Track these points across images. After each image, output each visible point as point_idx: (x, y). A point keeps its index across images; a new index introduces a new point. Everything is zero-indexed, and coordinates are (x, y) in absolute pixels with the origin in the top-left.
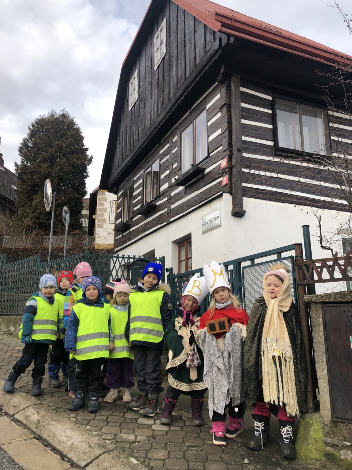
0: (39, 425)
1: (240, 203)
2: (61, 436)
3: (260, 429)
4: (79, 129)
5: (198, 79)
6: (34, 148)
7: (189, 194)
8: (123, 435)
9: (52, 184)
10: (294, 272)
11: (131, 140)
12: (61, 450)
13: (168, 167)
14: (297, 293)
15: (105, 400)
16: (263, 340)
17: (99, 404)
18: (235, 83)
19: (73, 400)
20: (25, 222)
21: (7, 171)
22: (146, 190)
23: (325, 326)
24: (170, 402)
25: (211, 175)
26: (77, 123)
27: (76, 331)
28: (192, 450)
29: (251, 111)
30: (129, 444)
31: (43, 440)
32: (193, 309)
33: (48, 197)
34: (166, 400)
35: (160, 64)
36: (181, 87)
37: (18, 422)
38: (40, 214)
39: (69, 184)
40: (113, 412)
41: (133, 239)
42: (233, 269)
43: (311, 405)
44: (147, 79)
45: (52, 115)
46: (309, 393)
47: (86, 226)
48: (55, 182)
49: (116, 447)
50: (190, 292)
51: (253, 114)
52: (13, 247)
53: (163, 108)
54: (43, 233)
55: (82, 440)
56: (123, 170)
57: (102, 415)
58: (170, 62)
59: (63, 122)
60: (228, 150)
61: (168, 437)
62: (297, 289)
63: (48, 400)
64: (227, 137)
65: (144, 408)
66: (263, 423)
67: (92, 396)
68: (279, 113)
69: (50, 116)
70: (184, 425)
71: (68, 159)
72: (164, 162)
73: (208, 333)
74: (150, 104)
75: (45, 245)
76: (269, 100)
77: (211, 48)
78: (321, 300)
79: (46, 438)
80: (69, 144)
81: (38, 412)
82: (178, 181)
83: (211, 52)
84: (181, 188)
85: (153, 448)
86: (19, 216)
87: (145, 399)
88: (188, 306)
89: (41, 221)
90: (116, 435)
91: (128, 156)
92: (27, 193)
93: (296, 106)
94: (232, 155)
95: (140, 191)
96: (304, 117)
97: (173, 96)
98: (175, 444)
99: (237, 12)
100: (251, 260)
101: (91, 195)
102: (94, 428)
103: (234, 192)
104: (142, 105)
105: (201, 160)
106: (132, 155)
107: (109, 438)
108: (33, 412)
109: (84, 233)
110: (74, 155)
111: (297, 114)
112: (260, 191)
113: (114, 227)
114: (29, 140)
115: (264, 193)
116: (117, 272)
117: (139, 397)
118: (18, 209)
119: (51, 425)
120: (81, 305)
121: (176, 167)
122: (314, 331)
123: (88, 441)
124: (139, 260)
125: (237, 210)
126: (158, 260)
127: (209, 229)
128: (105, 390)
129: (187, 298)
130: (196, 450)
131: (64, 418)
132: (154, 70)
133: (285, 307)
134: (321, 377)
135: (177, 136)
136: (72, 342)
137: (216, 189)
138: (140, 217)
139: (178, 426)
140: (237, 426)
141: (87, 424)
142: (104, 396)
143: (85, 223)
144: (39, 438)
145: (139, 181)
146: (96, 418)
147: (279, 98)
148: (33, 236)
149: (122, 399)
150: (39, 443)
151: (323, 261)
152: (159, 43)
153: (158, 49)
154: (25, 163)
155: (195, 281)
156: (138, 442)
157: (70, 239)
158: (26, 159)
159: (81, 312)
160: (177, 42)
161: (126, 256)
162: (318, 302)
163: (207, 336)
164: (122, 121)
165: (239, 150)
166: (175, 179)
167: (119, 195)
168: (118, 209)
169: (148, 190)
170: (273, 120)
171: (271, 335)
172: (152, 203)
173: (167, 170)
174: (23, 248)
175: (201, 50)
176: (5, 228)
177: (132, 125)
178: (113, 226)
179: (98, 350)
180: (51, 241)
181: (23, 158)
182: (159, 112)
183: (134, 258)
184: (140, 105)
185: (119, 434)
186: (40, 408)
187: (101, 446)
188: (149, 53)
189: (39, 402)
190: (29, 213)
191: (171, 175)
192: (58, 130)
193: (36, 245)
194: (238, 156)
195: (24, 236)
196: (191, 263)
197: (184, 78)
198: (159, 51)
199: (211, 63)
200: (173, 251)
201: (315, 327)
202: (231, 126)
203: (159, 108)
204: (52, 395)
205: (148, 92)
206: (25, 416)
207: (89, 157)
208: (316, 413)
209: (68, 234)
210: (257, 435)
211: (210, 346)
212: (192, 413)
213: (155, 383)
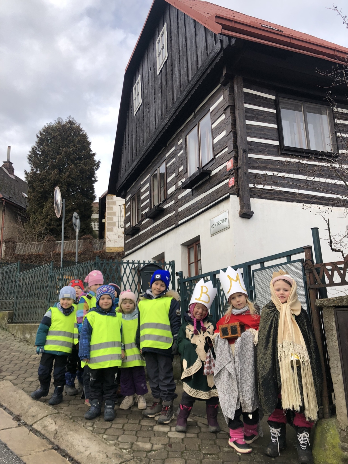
0: (57, 435)
1: (248, 205)
2: (79, 446)
3: (276, 436)
4: (86, 134)
5: (200, 82)
6: (43, 156)
7: (196, 196)
8: (139, 443)
9: (61, 190)
10: (305, 275)
11: (136, 145)
12: (79, 461)
13: (175, 170)
14: (309, 298)
15: (121, 407)
16: (279, 345)
17: (115, 411)
18: (237, 84)
19: (89, 408)
20: (37, 228)
21: (18, 180)
22: (153, 192)
23: (338, 330)
24: (185, 409)
25: (218, 177)
26: (83, 129)
27: (90, 340)
28: (208, 458)
29: (255, 111)
30: (145, 453)
31: (61, 450)
33: (58, 204)
34: (181, 407)
35: (162, 68)
36: (184, 90)
37: (36, 432)
38: (51, 220)
39: (78, 189)
40: (129, 420)
41: (143, 242)
43: (327, 410)
44: (150, 84)
45: (59, 123)
46: (324, 399)
47: (96, 229)
48: (64, 188)
49: (133, 456)
51: (257, 114)
52: (27, 254)
53: (167, 112)
54: (55, 239)
55: (100, 450)
56: (130, 175)
57: (118, 423)
58: (172, 66)
59: (70, 128)
60: (234, 152)
61: (184, 445)
62: (308, 293)
63: (64, 408)
64: (232, 138)
65: (160, 415)
66: (279, 429)
67: (108, 404)
68: (283, 112)
69: (57, 124)
70: (199, 431)
71: (76, 164)
72: (170, 166)
73: (221, 337)
74: (154, 108)
75: (58, 251)
76: (273, 100)
77: (212, 51)
78: (333, 304)
79: (64, 448)
80: (76, 150)
81: (55, 422)
82: (184, 184)
83: (213, 54)
84: (188, 191)
85: (169, 456)
86: (31, 223)
87: (159, 405)
88: (198, 313)
89: (52, 227)
90: (132, 444)
91: (134, 160)
92: (38, 200)
93: (300, 104)
94: (238, 156)
95: (148, 195)
96: (308, 114)
97: (177, 100)
98: (191, 452)
99: (237, 12)
100: (260, 263)
101: (100, 199)
102: (111, 438)
103: (241, 193)
104: (146, 110)
105: (207, 162)
106: (138, 159)
107: (125, 447)
108: (51, 422)
109: (95, 237)
110: (82, 161)
111: (302, 111)
112: (267, 191)
113: (124, 231)
114: (38, 148)
115: (272, 193)
116: (128, 278)
117: (154, 404)
118: (29, 216)
119: (68, 435)
120: (94, 313)
121: (182, 170)
122: (327, 335)
123: (105, 451)
124: (150, 265)
125: (244, 211)
126: (168, 264)
127: (217, 230)
128: (121, 398)
129: (196, 306)
130: (213, 458)
131: (81, 427)
132: (157, 74)
133: (297, 310)
134: (336, 382)
135: (182, 139)
136: (86, 351)
137: (223, 191)
138: (149, 220)
139: (193, 433)
140: (253, 432)
141: (104, 433)
142: (120, 403)
143: (95, 226)
144: (57, 448)
145: (146, 185)
146: (112, 427)
147: (282, 97)
148: (45, 242)
149: (137, 405)
150: (58, 453)
151: (334, 264)
152: (161, 47)
153: (160, 53)
154: (35, 170)
155: (202, 287)
156: (155, 451)
157: (81, 243)
158: (36, 167)
159: (94, 321)
160: (179, 46)
161: (136, 261)
162: (331, 306)
163: (219, 340)
164: (127, 126)
165: (245, 151)
166: (182, 182)
167: (127, 199)
168: (126, 213)
169: (156, 192)
170: (277, 119)
171: (287, 339)
172: (160, 207)
173: (173, 173)
174: (36, 254)
175: (203, 53)
176: (18, 235)
177: (137, 130)
178: (123, 230)
179: (111, 359)
180: (63, 246)
181: (32, 166)
182: (163, 116)
183: (144, 263)
184: (144, 110)
185: (135, 443)
186: (57, 417)
187: (118, 456)
188: (152, 58)
189: (56, 411)
190: (40, 219)
191: (178, 178)
192: (65, 137)
193: (48, 251)
194: (243, 157)
195: (37, 242)
196: (201, 265)
197: (186, 82)
198: (161, 56)
199: (213, 66)
200: (182, 253)
201: (328, 332)
202: (236, 127)
203: (163, 112)
204: (68, 403)
205: (152, 96)
206: (43, 426)
207: (97, 162)
208: (332, 419)
209: (79, 239)
210: (274, 442)
211: (222, 351)
212: (208, 419)
213: (169, 390)
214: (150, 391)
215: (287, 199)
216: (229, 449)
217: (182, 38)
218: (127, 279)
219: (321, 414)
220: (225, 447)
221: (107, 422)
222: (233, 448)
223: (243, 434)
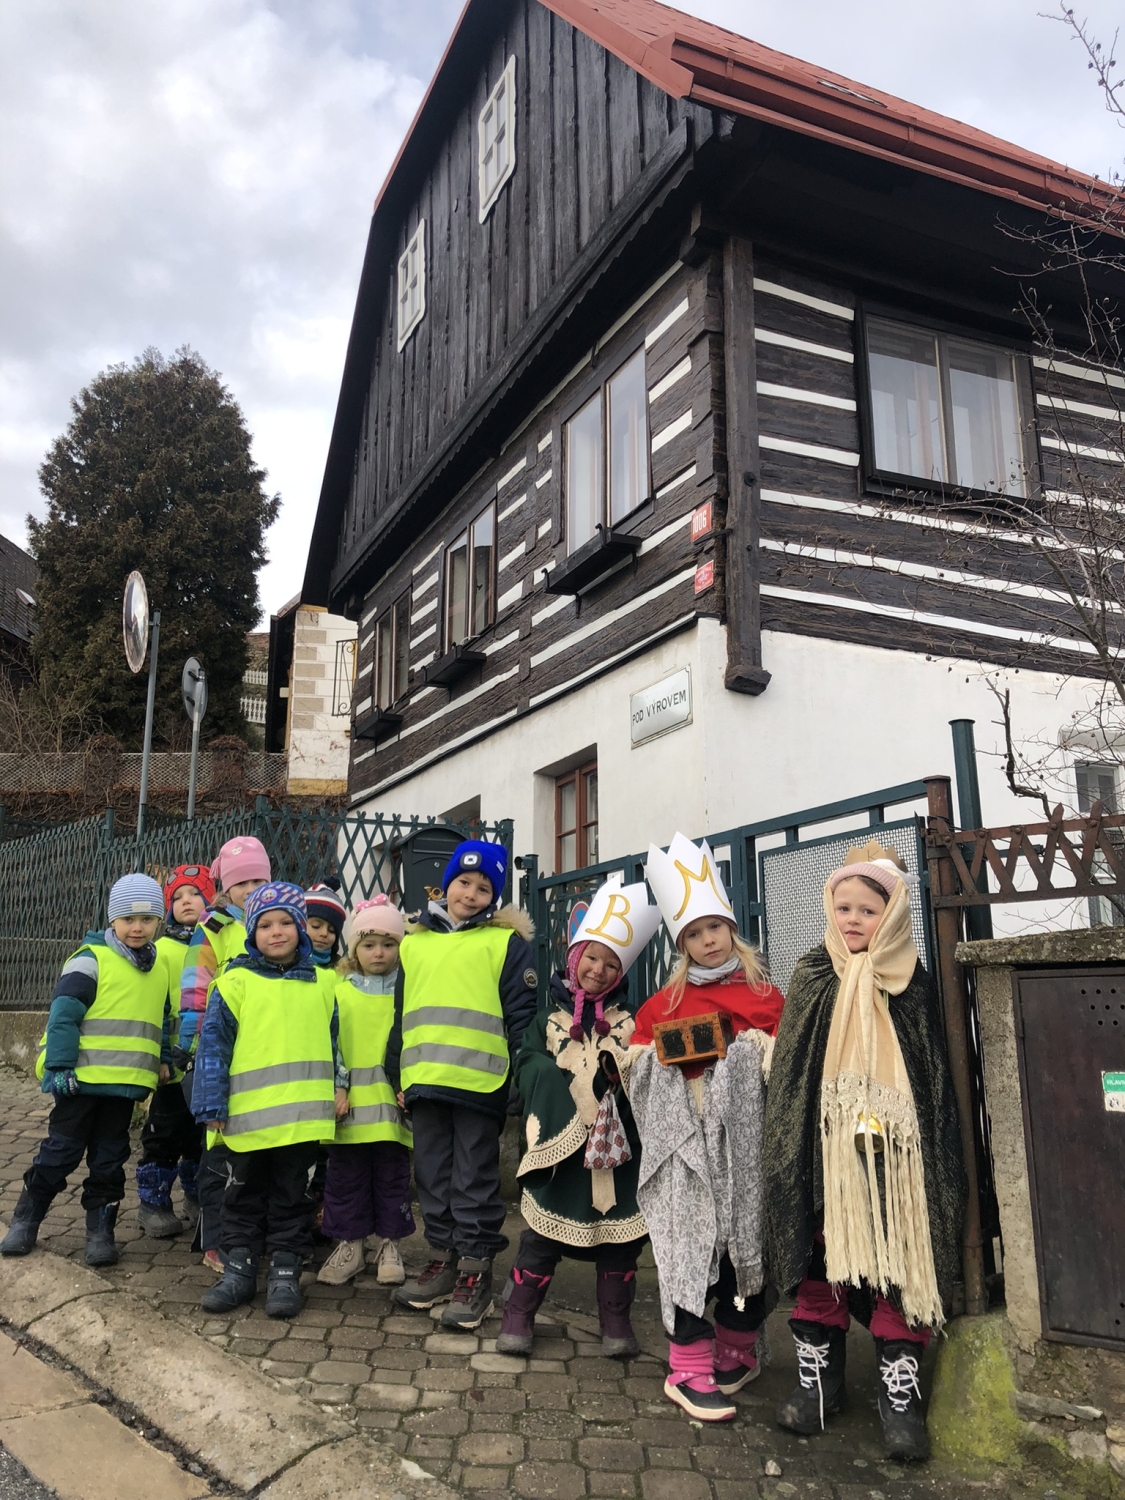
0: (109, 1359)
1: (754, 650)
2: (179, 1392)
3: (815, 1367)
4: (237, 409)
5: (617, 252)
6: (92, 470)
7: (590, 619)
8: (378, 1387)
9: (148, 585)
10: (925, 868)
11: (402, 446)
12: (178, 1439)
13: (524, 532)
14: (934, 936)
15: (320, 1277)
16: (826, 1084)
17: (302, 1289)
18: (736, 263)
19: (217, 1277)
20: (61, 708)
21: (4, 547)
22: (451, 606)
23: (1022, 1039)
24: (528, 1283)
25: (661, 560)
26: (228, 391)
27: (228, 1059)
28: (599, 1436)
29: (787, 354)
30: (397, 1416)
31: (121, 1404)
32: (605, 986)
33: (137, 629)
34: (517, 1275)
35: (496, 203)
36: (564, 275)
37: (39, 1348)
38: (110, 681)
39: (202, 585)
40: (345, 1316)
41: (411, 762)
42: (728, 857)
43: (976, 1288)
44: (455, 251)
45: (150, 366)
46: (969, 1253)
47: (259, 721)
48: (158, 579)
49: (357, 1427)
50: (597, 931)
51: (794, 364)
52: (24, 789)
53: (506, 343)
54: (120, 745)
55: (248, 1404)
56: (377, 544)
57: (312, 1325)
58: (527, 195)
59: (185, 386)
60: (715, 480)
61: (523, 1394)
62: (933, 923)
63: (136, 1278)
64: (713, 437)
65: (447, 1302)
66: (824, 1346)
67: (280, 1265)
68: (877, 363)
69: (143, 369)
70: (572, 1355)
71: (200, 505)
72: (509, 518)
73: (660, 1060)
74: (464, 331)
75: (128, 783)
76: (845, 321)
77: (659, 153)
78: (1009, 958)
79: (131, 1400)
80: (202, 457)
81: (104, 1317)
82: (554, 578)
83: (660, 163)
84: (565, 601)
85: (474, 1428)
86: (43, 692)
87: (447, 1272)
88: (590, 975)
89: (114, 705)
90: (355, 1388)
91: (394, 497)
92: (67, 616)
93: (930, 339)
94: (728, 494)
95: (433, 611)
96: (955, 375)
97: (539, 306)
98: (544, 1416)
99: (742, 37)
100: (786, 829)
101: (274, 621)
102: (286, 1368)
103: (732, 613)
104: (439, 335)
105: (627, 512)
106: (406, 495)
107: (332, 1398)
108: (89, 1318)
109: (253, 744)
110: (219, 494)
111: (934, 364)
112: (815, 611)
113: (348, 726)
114: (75, 445)
115: (830, 619)
116: (359, 868)
117: (430, 1267)
118: (37, 666)
119: (146, 1357)
120: (242, 973)
121: (547, 534)
122: (988, 1054)
123: (264, 1409)
124: (431, 830)
125: (741, 670)
126: (490, 830)
127: (653, 730)
128: (323, 1244)
129: (586, 952)
130: (613, 1436)
131: (189, 1334)
132: (477, 221)
133: (896, 978)
134: (1009, 1201)
135: (550, 434)
136: (215, 1094)
137: (675, 603)
138: (433, 692)
139: (553, 1360)
140: (742, 1357)
141: (264, 1355)
142: (317, 1266)
143: (256, 711)
144: (109, 1400)
145: (428, 577)
146: (292, 1335)
147: (878, 315)
148: (87, 753)
149: (376, 1273)
150: (109, 1415)
151: (1018, 833)
152: (493, 134)
153: (489, 155)
154: (62, 518)
155: (613, 897)
156: (426, 1410)
157: (206, 764)
158: (66, 507)
159: (243, 997)
160: (553, 133)
161: (388, 817)
162: (1002, 964)
163: (655, 1069)
164: (375, 385)
165: (749, 480)
166: (545, 571)
167: (366, 621)
168: (360, 667)
169: (460, 607)
170: (857, 383)
171: (851, 1068)
172: (471, 650)
173: (517, 542)
174: (54, 791)
175: (628, 157)
177: (407, 397)
178: (346, 723)
179: (299, 1119)
180: (146, 770)
181: (54, 502)
182: (493, 359)
183: (414, 823)
184: (431, 335)
185: (364, 1385)
186: (111, 1303)
187: (307, 1424)
188: (462, 169)
189: (109, 1284)
190: (74, 678)
191: (532, 557)
192: (169, 413)
193: (97, 783)
194: (745, 498)
195: (59, 752)
196: (597, 841)
197: (572, 250)
198: (493, 161)
199: (659, 201)
200: (538, 800)
201: (991, 1044)
202: (724, 402)
203: (494, 343)
204: (149, 1262)
205: (460, 290)
206: (63, 1331)
207: (268, 501)
208: (993, 1316)
209: (201, 748)
210: (807, 1386)
211: (664, 1103)
212: (600, 1318)
213: (482, 1223)
214: (420, 1227)
215: (878, 638)
216: (664, 1409)
217: (565, 108)
218: (355, 873)
219: (959, 1300)
220: (653, 1402)
221: (274, 1322)
222: (678, 1406)
223: (710, 1361)
